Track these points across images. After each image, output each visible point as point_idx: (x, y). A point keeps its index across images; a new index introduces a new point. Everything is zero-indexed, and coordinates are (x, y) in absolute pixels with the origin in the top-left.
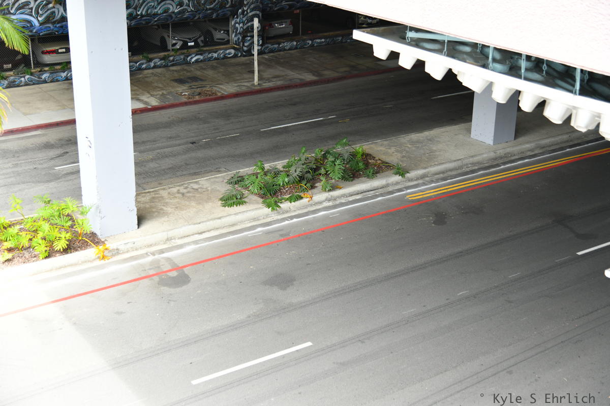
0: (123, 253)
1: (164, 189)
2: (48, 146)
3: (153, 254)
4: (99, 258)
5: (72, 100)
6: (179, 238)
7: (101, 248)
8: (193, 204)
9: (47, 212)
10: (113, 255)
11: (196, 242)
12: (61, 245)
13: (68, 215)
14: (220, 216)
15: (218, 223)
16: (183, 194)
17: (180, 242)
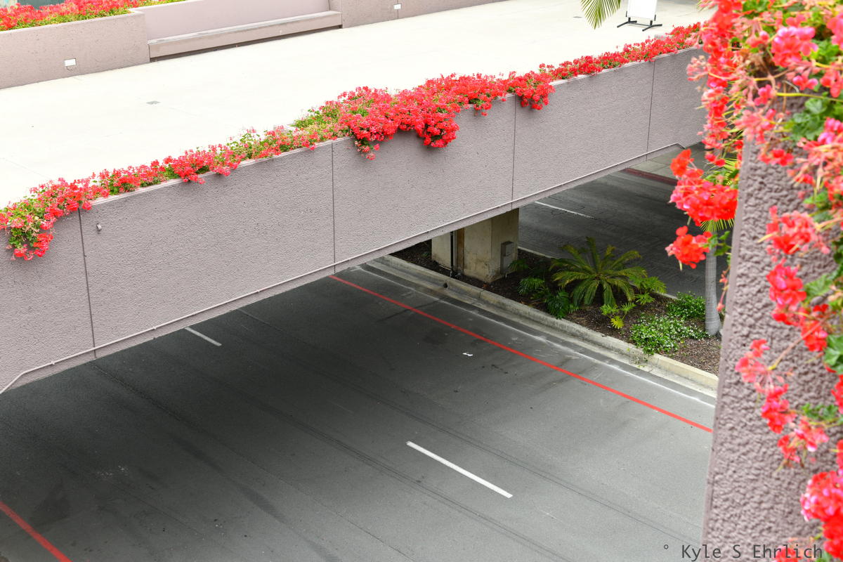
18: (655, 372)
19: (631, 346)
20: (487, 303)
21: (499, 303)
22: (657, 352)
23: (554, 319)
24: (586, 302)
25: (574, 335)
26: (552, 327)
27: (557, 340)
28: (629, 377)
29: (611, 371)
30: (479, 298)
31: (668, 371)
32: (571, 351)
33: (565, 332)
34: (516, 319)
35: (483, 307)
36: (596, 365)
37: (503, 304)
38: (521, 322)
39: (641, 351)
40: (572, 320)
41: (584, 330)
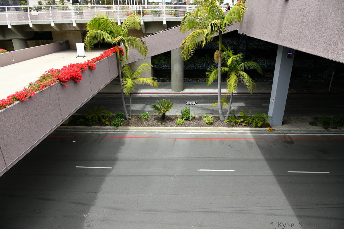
0: (276, 131)
1: (292, 116)
2: (262, 99)
3: (285, 133)
4: (269, 131)
5: (271, 88)
6: (293, 131)
7: (270, 128)
8: (300, 122)
9: (258, 116)
10: (273, 131)
11: (298, 133)
12: (259, 125)
13: (263, 118)
14: (308, 127)
15: (306, 129)
16: (297, 119)
17: (293, 132)
18: (121, 130)
19: (113, 127)
20: (70, 129)
21: (73, 128)
22: (119, 126)
23: (90, 127)
24: (97, 121)
25: (97, 129)
26: (90, 129)
27: (94, 131)
28: (116, 134)
29: (111, 133)
30: (67, 128)
31: (124, 129)
32: (99, 132)
33: (94, 129)
34: (80, 130)
35: (69, 130)
36: (107, 133)
37: (75, 128)
38: (82, 130)
39: (115, 127)
40: (95, 126)
41: (99, 127)
